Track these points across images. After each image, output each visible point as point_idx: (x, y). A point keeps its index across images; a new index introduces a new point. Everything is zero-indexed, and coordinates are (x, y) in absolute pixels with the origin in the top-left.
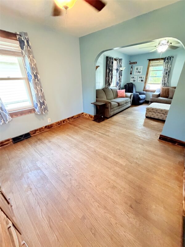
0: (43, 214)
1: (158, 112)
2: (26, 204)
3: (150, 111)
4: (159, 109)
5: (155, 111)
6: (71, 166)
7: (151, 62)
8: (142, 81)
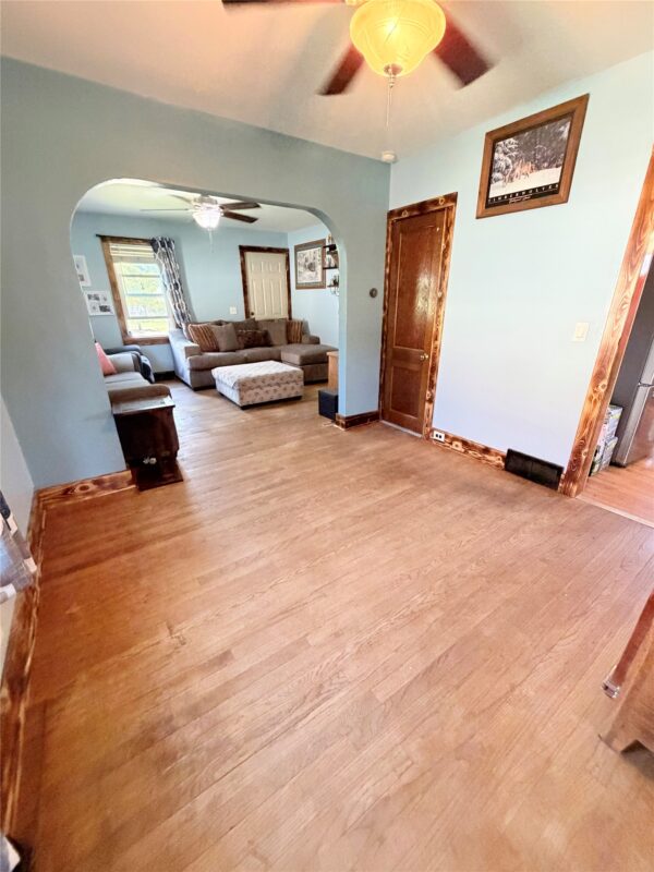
0: (568, 633)
1: (267, 383)
2: (565, 687)
3: (250, 388)
4: (266, 376)
5: (261, 384)
6: (414, 575)
7: (113, 246)
8: (104, 309)
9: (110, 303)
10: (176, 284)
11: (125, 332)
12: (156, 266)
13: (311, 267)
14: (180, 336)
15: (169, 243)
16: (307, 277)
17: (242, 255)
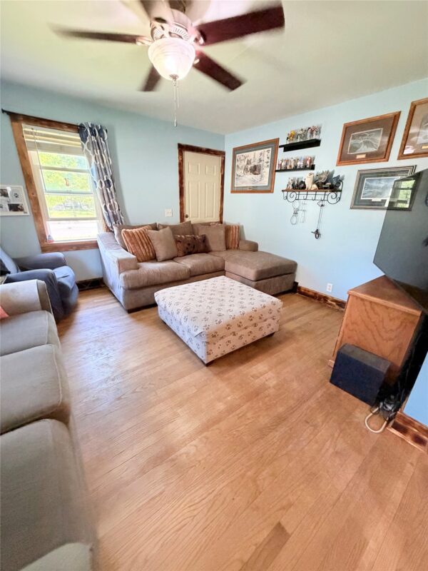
7: (27, 128)
8: (14, 208)
9: (23, 201)
10: (108, 181)
11: (42, 236)
12: (84, 158)
13: (255, 170)
14: (112, 241)
15: (100, 131)
16: (247, 180)
17: (181, 154)
